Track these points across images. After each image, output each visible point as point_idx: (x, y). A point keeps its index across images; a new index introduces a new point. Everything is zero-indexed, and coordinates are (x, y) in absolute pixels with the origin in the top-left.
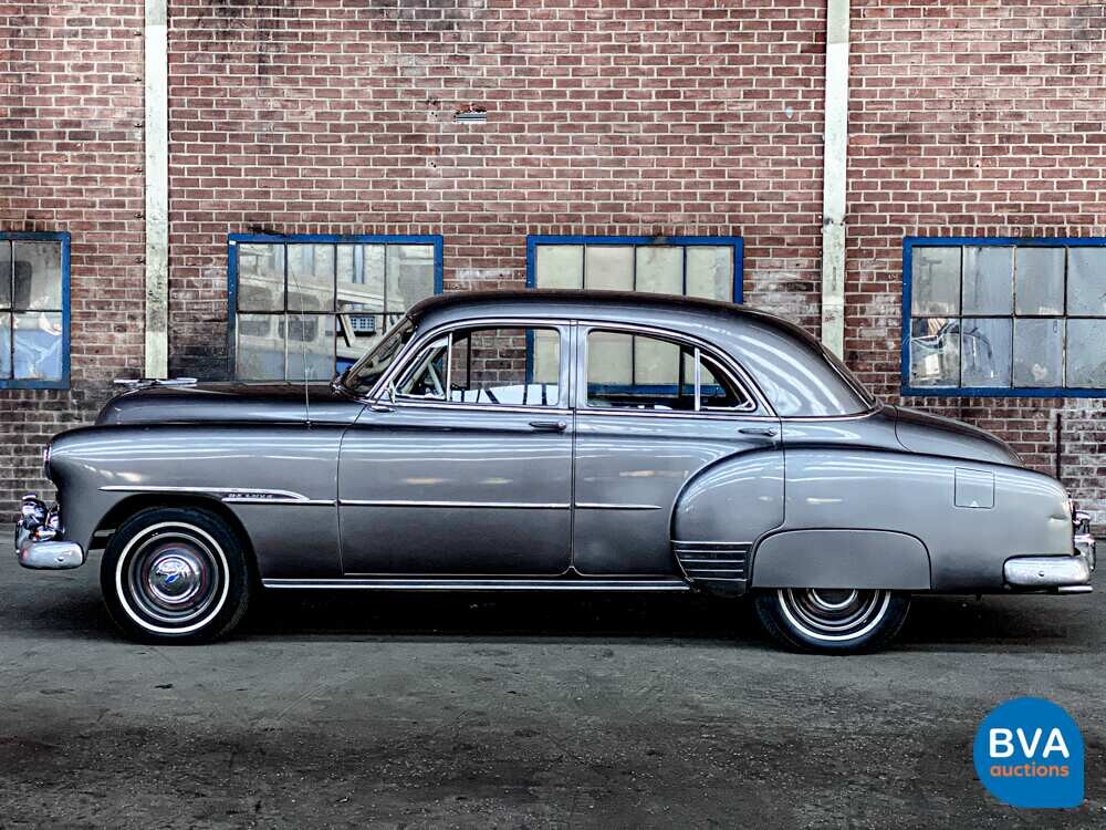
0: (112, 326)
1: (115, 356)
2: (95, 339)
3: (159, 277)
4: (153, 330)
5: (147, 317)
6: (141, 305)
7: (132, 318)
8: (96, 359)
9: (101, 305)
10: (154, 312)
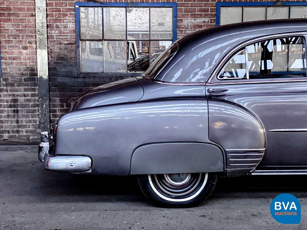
0: (21, 47)
1: (23, 61)
2: (13, 53)
3: (42, 23)
4: (41, 49)
5: (37, 42)
6: (34, 37)
7: (30, 43)
8: (13, 63)
9: (15, 37)
10: (41, 40)
